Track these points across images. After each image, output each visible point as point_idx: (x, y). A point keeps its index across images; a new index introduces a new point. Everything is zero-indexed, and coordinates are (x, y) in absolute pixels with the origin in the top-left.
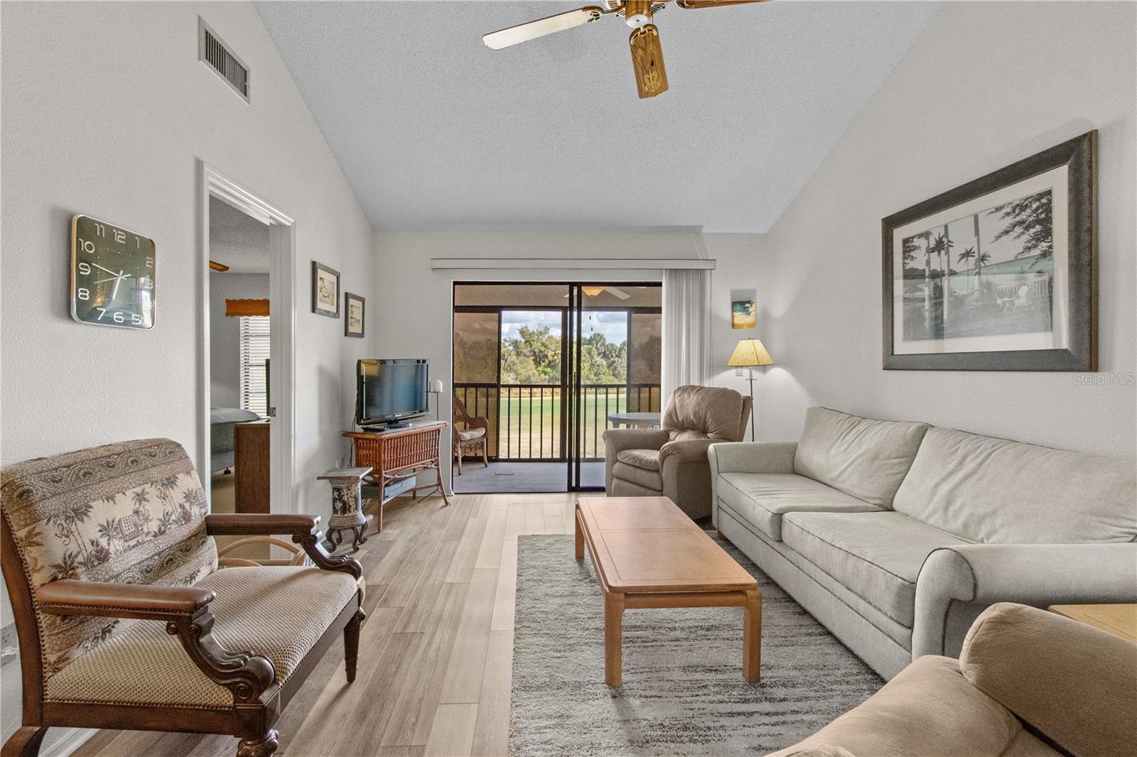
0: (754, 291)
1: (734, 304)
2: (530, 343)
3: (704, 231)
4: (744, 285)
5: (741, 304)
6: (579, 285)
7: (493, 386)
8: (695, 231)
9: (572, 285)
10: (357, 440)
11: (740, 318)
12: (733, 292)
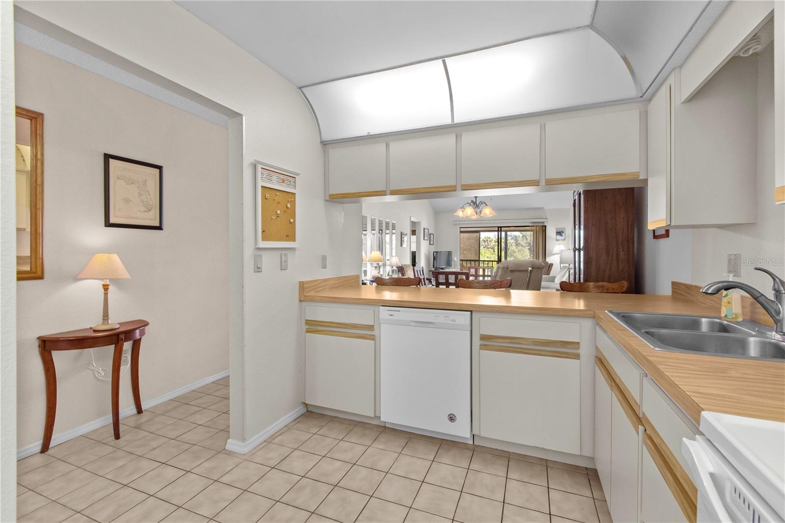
0: (565, 228)
1: (557, 233)
2: (526, 237)
3: (545, 208)
4: (561, 226)
5: (559, 233)
6: (501, 227)
7: (477, 261)
8: (542, 209)
9: (498, 227)
10: (433, 272)
11: (559, 237)
12: (557, 229)
